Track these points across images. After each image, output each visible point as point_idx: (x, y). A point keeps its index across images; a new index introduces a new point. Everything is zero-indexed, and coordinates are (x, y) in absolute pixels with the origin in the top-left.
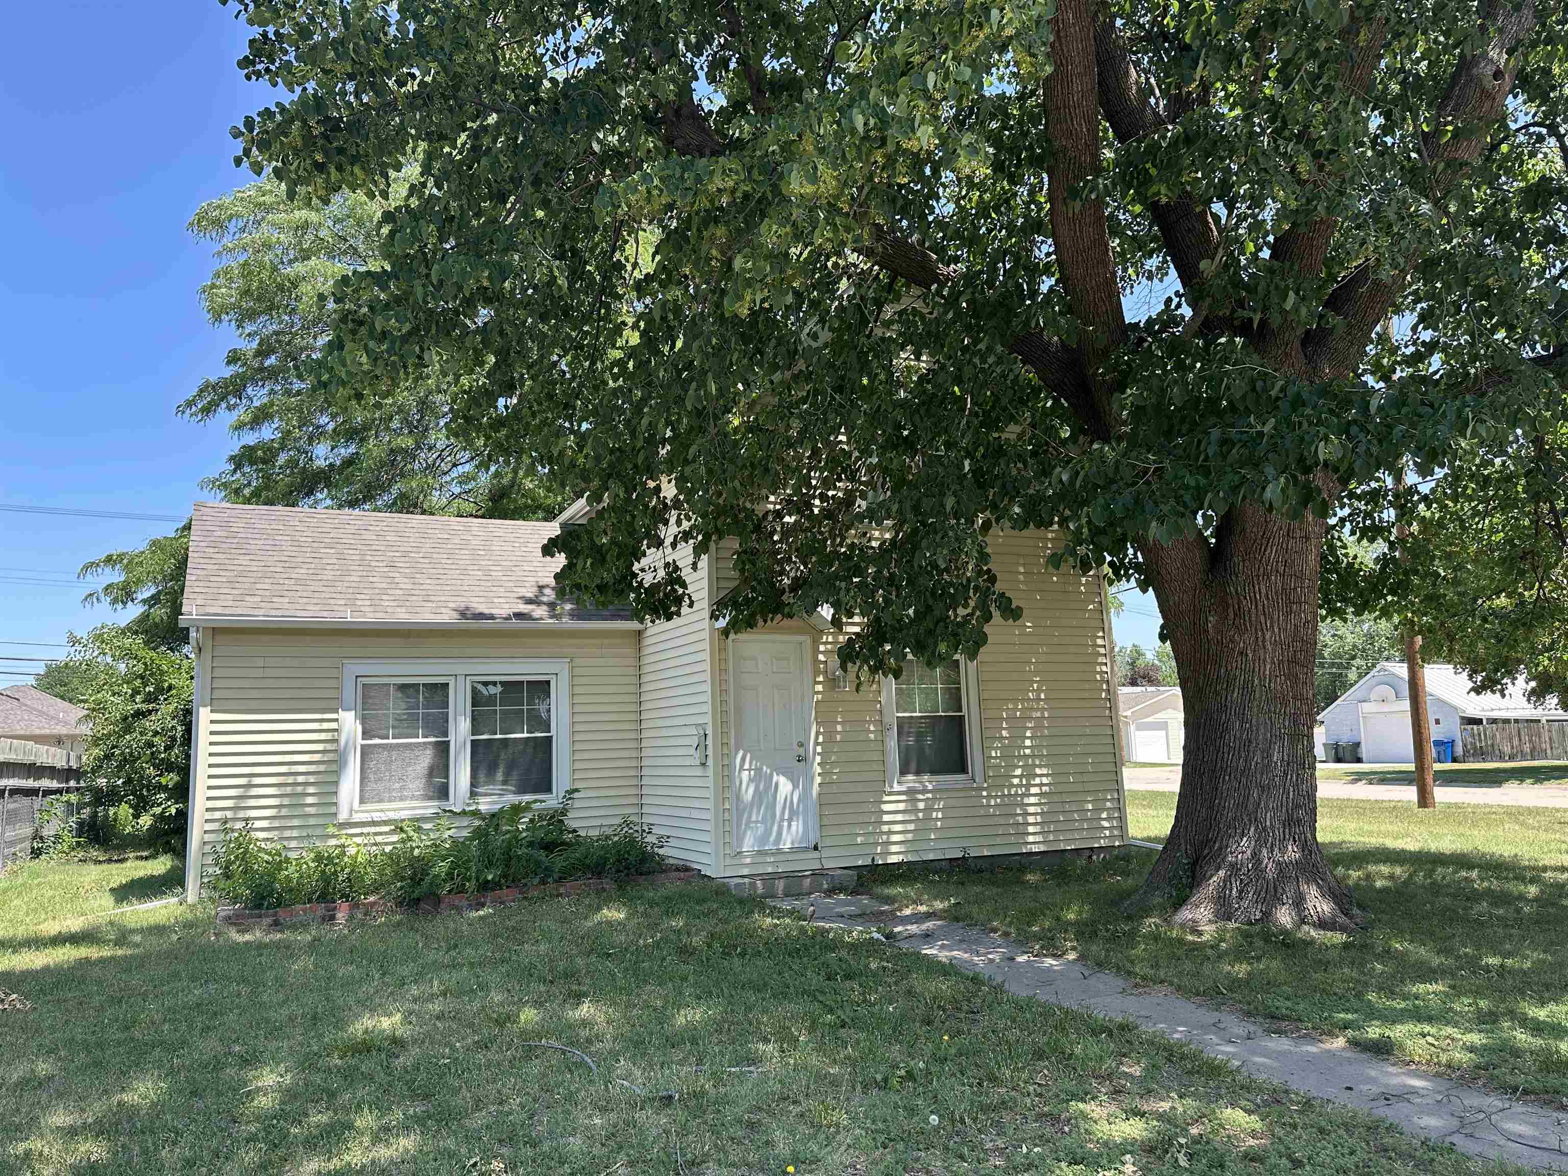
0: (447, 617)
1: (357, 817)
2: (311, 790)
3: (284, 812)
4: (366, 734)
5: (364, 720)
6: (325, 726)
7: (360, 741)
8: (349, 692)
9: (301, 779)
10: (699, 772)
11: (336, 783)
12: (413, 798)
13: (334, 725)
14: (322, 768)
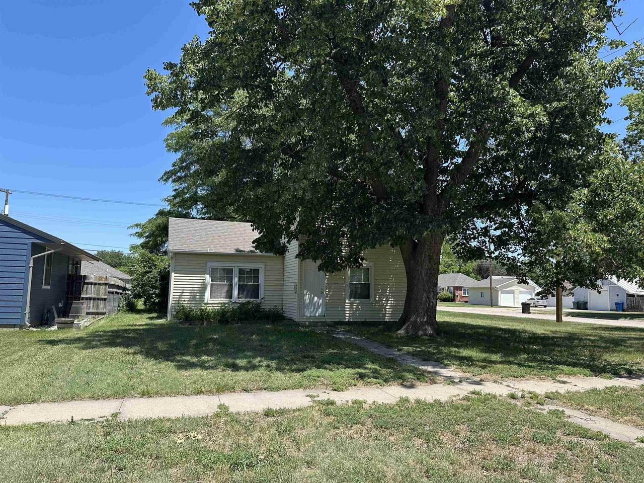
0: (233, 251)
1: (210, 302)
2: (198, 294)
3: (191, 300)
4: (212, 281)
5: (211, 277)
6: (202, 278)
7: (210, 283)
8: (208, 270)
9: (195, 291)
10: (295, 295)
11: (204, 293)
12: (223, 298)
13: (204, 278)
14: (201, 289)
